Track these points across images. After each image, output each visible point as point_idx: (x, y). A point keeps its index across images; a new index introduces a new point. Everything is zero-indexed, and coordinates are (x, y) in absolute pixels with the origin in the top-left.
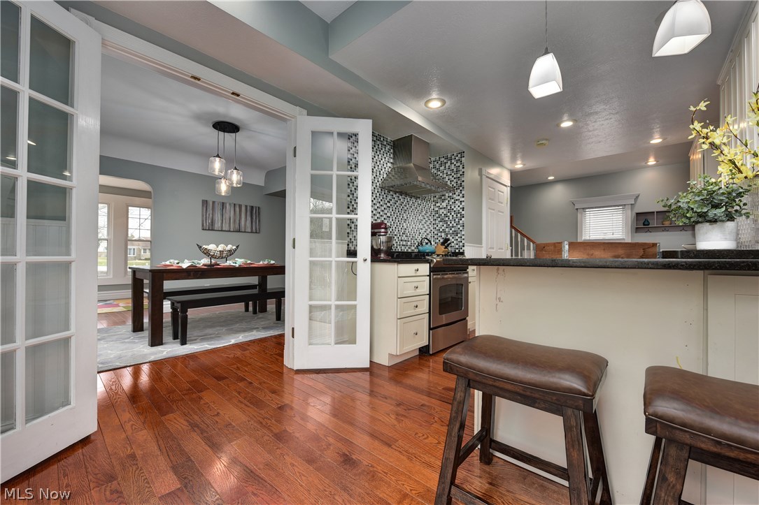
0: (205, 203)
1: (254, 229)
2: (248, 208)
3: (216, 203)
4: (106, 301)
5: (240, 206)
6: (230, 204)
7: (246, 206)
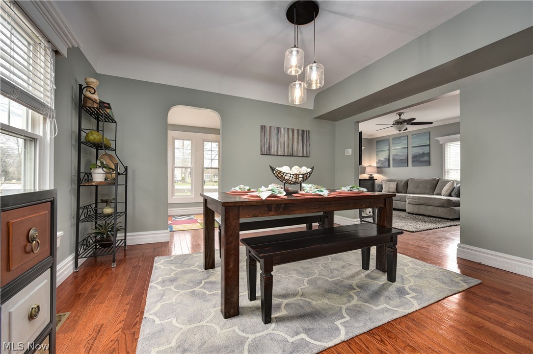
0: (263, 128)
1: (305, 152)
2: (300, 132)
3: (273, 128)
4: (190, 215)
5: (293, 130)
6: (284, 129)
7: (298, 130)
